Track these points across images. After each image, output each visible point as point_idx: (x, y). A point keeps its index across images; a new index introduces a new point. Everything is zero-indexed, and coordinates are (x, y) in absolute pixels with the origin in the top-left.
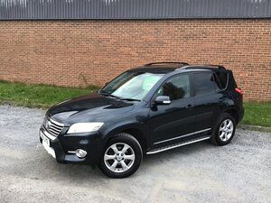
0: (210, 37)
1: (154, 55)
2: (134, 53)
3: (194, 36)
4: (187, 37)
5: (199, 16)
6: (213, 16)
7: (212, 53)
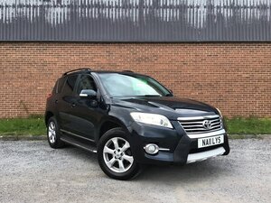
0: (160, 60)
3: (146, 59)
4: (139, 60)
5: (149, 40)
7: (164, 74)
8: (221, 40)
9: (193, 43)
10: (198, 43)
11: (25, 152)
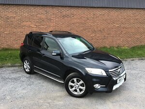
0: (75, 17)
1: (46, 26)
2: (33, 26)
5: (69, 5)
6: (77, 5)
7: (77, 25)
8: (107, 6)
9: (92, 7)
10: (95, 7)
11: (15, 79)
